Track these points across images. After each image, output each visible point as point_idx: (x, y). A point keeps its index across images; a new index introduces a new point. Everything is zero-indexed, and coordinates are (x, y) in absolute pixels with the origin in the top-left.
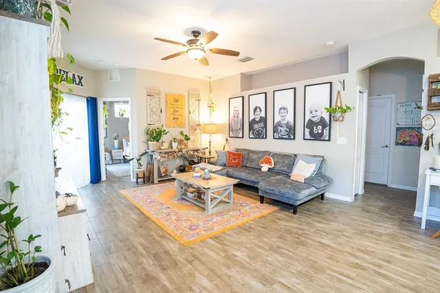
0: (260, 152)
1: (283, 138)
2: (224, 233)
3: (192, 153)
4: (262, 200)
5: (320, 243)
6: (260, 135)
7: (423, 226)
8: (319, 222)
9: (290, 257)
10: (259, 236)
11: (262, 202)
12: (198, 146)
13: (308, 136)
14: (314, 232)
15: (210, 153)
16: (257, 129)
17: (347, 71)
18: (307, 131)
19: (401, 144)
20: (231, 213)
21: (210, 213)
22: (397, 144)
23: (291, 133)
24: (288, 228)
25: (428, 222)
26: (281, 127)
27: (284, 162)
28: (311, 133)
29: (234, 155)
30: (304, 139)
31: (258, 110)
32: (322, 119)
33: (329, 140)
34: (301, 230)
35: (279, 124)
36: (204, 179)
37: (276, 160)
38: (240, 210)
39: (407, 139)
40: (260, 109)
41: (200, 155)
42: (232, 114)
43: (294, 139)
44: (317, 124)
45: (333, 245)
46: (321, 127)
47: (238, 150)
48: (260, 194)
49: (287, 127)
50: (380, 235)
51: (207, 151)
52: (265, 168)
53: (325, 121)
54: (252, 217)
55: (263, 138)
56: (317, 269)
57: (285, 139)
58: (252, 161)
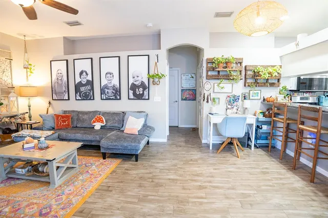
0: (90, 112)
1: (110, 99)
2: (86, 202)
3: (7, 120)
4: (104, 156)
5: (169, 179)
6: (88, 97)
7: (211, 148)
8: (158, 163)
9: (158, 201)
10: (122, 192)
11: (104, 158)
12: (14, 111)
13: (132, 96)
14: (160, 172)
15: (30, 117)
16: (84, 91)
17: (160, 48)
18: (131, 92)
19: (185, 100)
20: (81, 178)
21: (56, 186)
22: (182, 99)
23: (117, 94)
24: (140, 175)
25: (213, 145)
26: (108, 89)
27: (115, 119)
28: (134, 94)
29: (63, 117)
30: (129, 99)
31: (84, 74)
32: (143, 83)
33: (148, 99)
34: (150, 173)
35: (106, 87)
36: (41, 149)
37: (107, 118)
38: (87, 172)
39: (188, 96)
40: (86, 73)
41: (19, 121)
42: (54, 77)
43: (120, 99)
44: (138, 87)
45: (178, 178)
46: (142, 89)
47: (65, 111)
48: (102, 151)
49: (114, 90)
50: (196, 160)
51: (27, 116)
52: (98, 126)
53: (145, 85)
54: (104, 176)
55: (90, 99)
56: (182, 202)
57: (112, 99)
58: (84, 121)
